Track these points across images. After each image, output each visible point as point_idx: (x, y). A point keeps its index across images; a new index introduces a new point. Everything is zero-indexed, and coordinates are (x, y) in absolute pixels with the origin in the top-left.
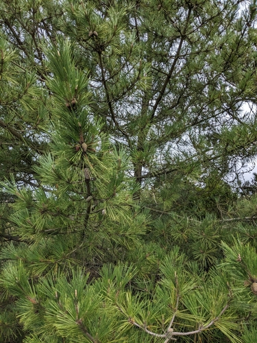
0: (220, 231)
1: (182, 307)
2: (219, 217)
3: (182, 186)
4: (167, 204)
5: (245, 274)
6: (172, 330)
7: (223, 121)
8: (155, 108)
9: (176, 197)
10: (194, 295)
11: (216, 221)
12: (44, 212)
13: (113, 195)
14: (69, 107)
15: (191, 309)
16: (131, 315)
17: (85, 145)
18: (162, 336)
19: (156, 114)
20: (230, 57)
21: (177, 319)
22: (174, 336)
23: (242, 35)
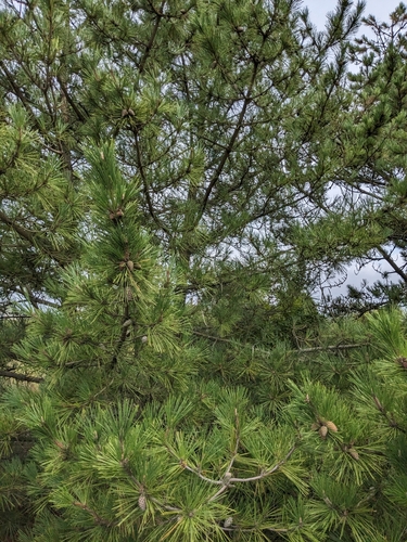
0: (294, 365)
1: (242, 450)
2: (294, 346)
3: (245, 303)
4: (225, 328)
5: (313, 416)
6: (230, 474)
7: (303, 211)
8: (209, 191)
9: (236, 318)
10: (257, 437)
11: (290, 352)
12: (67, 339)
13: (160, 321)
14: (114, 220)
15: (253, 451)
16: (183, 457)
17: (131, 263)
18: (218, 482)
19: (210, 198)
20: (310, 127)
21: (235, 464)
22: (233, 483)
23: (328, 96)
